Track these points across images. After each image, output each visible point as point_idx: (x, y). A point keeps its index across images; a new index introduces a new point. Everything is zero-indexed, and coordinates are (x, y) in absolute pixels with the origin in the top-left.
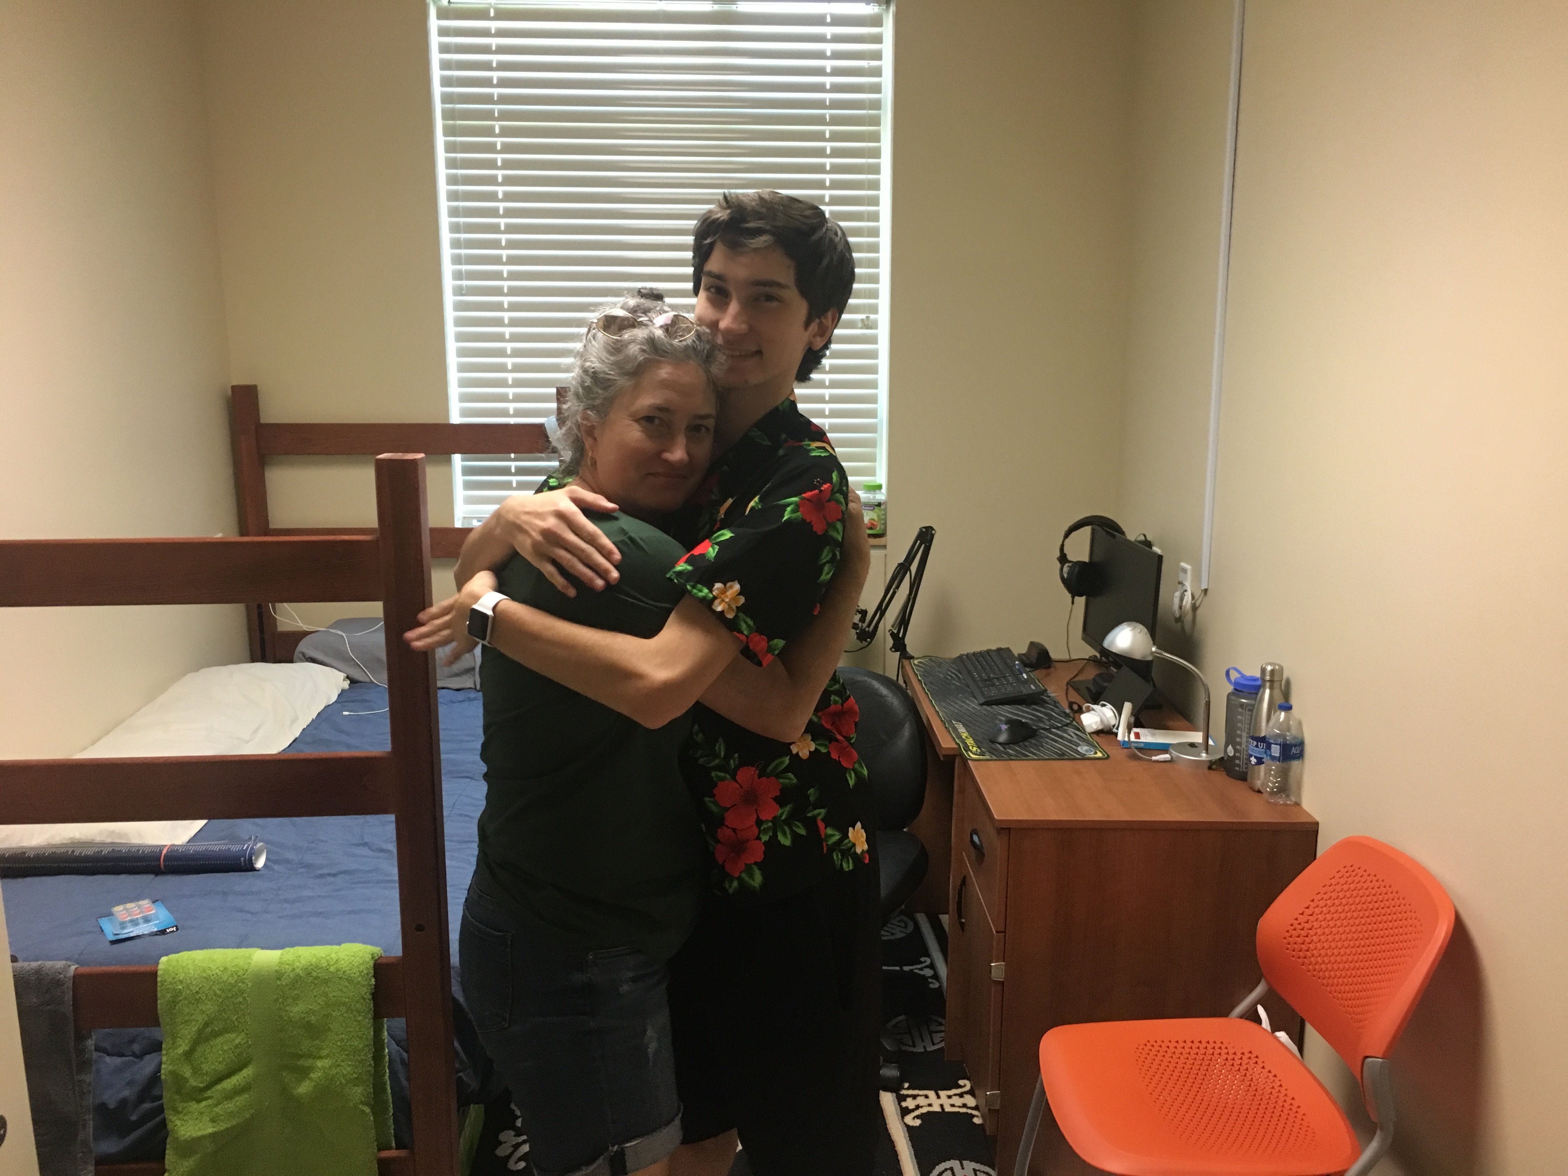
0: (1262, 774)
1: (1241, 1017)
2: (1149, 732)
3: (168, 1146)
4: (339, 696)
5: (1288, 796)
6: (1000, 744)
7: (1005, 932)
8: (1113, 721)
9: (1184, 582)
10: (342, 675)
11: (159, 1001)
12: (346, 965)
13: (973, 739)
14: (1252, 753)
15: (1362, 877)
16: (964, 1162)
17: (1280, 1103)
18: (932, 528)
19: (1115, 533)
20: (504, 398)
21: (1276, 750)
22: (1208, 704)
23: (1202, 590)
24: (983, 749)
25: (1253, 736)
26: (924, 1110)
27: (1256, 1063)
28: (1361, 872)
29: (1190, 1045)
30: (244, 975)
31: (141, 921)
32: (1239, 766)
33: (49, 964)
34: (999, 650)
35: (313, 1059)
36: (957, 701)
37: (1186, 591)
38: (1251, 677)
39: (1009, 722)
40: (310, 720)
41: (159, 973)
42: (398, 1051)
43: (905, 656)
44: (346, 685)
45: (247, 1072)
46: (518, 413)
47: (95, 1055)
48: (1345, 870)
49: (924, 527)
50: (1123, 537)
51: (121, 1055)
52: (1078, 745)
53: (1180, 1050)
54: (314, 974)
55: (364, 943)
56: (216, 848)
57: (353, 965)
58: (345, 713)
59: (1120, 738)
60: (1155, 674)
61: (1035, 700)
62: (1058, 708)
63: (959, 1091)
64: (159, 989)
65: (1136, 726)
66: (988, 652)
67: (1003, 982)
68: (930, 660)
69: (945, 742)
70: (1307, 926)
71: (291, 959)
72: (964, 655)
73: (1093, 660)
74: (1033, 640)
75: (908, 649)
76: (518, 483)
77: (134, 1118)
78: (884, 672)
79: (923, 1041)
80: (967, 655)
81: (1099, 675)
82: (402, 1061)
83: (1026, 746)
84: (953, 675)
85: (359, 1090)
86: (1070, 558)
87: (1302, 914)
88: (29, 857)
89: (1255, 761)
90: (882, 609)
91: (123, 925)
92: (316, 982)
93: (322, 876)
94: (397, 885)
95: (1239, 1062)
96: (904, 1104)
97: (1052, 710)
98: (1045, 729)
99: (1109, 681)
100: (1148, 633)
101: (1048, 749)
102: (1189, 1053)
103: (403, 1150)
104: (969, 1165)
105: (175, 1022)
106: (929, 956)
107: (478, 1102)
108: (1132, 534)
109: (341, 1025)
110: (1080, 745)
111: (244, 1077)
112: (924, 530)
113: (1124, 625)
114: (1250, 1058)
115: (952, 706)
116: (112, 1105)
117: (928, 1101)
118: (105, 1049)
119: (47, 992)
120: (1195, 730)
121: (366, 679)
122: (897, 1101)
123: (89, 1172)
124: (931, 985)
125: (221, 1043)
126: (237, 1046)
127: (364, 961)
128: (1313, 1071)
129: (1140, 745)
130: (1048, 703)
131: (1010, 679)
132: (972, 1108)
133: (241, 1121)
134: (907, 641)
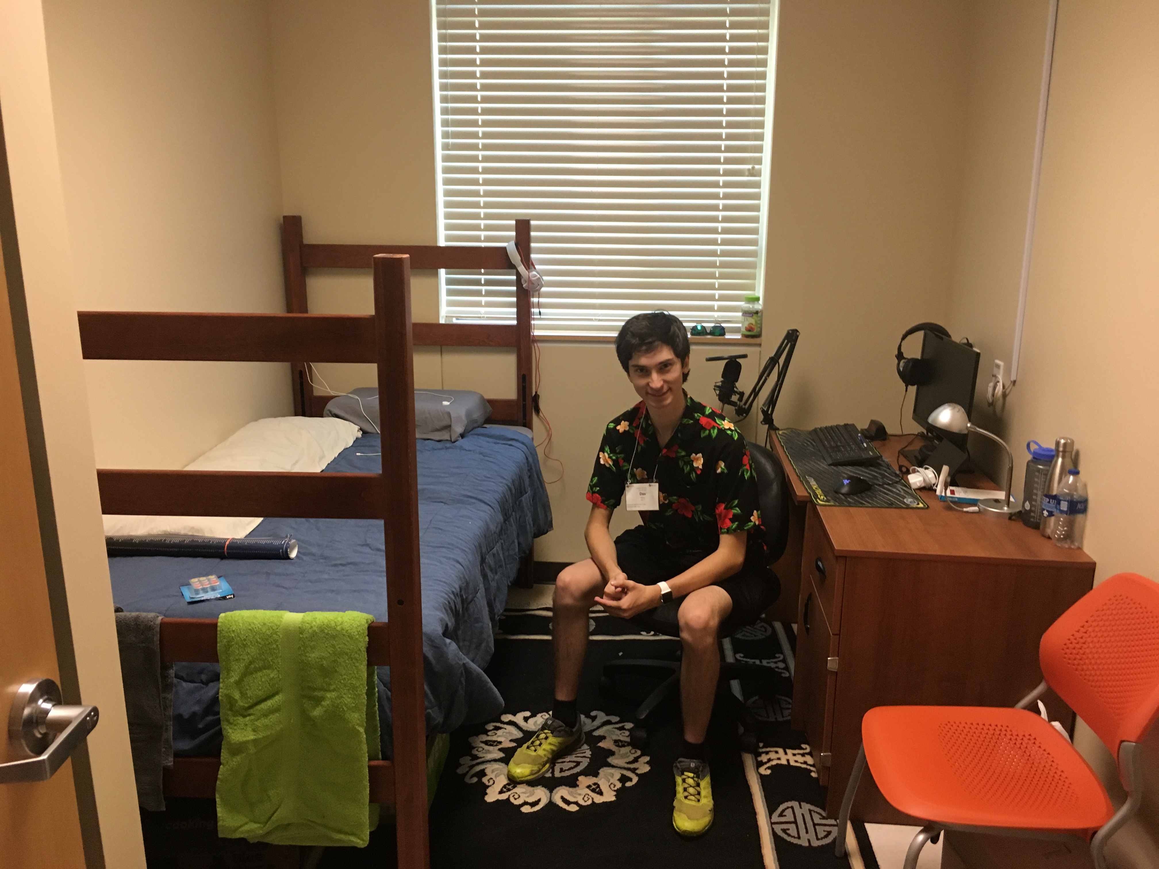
0: (1052, 525)
1: (1025, 708)
2: (962, 490)
3: (223, 746)
4: (354, 442)
5: (1072, 542)
6: (843, 494)
7: (839, 635)
8: (933, 481)
9: (997, 375)
10: (357, 428)
11: (218, 645)
12: (348, 626)
13: (822, 490)
14: (1044, 507)
15: (1128, 604)
16: (802, 803)
17: (1052, 774)
18: (797, 331)
19: (944, 337)
20: (477, 228)
21: (1064, 506)
22: (1011, 469)
23: (1011, 382)
24: (828, 498)
25: (1046, 494)
26: (774, 763)
27: (1034, 743)
28: (1128, 601)
29: (982, 726)
30: (277, 629)
31: (209, 590)
32: (1034, 517)
33: (143, 614)
34: (846, 425)
35: (324, 691)
36: (811, 462)
37: (998, 382)
38: (1047, 448)
39: (851, 478)
40: (333, 458)
41: (219, 624)
42: (385, 690)
43: (772, 427)
44: (359, 434)
45: (277, 698)
46: (488, 239)
47: (175, 680)
48: (1115, 598)
49: (791, 330)
50: (949, 339)
51: (192, 681)
52: (904, 497)
53: (973, 730)
54: (326, 631)
55: (361, 611)
56: (264, 542)
57: (353, 626)
58: (358, 454)
59: (938, 493)
60: (969, 445)
61: (873, 463)
62: (889, 469)
63: (801, 752)
64: (218, 636)
65: (952, 484)
66: (837, 427)
67: (837, 673)
68: (792, 431)
69: (800, 491)
70: (1082, 641)
71: (310, 620)
72: (818, 428)
73: (921, 435)
74: (873, 419)
75: (775, 423)
76: (486, 291)
77: (200, 726)
78: (756, 441)
79: (775, 714)
80: (821, 429)
81: (925, 446)
82: (388, 698)
83: (862, 497)
84: (809, 443)
85: (356, 715)
86: (905, 355)
87: (1078, 631)
88: (135, 542)
89: (1047, 513)
90: (755, 392)
91: (197, 592)
92: (327, 637)
93: (336, 565)
94: (385, 574)
95: (1020, 742)
96: (759, 759)
97: (886, 471)
98: (879, 485)
99: (932, 451)
100: (965, 413)
101: (880, 500)
102: (981, 733)
103: (387, 761)
104: (806, 806)
105: (229, 660)
106: (782, 653)
107: (443, 732)
108: (957, 337)
109: (344, 669)
110: (906, 497)
111: (276, 702)
112: (790, 332)
113: (946, 406)
114: (1029, 739)
115: (806, 465)
116: (186, 716)
117: (777, 756)
118: (182, 677)
119: (142, 634)
120: (1000, 489)
121: (374, 431)
122: (754, 758)
123: (170, 762)
124: (783, 675)
125: (261, 677)
126: (272, 679)
127: (361, 624)
128: (1081, 753)
129: (954, 500)
130: (882, 466)
131: (853, 447)
132: (811, 765)
133: (273, 732)
134: (774, 416)
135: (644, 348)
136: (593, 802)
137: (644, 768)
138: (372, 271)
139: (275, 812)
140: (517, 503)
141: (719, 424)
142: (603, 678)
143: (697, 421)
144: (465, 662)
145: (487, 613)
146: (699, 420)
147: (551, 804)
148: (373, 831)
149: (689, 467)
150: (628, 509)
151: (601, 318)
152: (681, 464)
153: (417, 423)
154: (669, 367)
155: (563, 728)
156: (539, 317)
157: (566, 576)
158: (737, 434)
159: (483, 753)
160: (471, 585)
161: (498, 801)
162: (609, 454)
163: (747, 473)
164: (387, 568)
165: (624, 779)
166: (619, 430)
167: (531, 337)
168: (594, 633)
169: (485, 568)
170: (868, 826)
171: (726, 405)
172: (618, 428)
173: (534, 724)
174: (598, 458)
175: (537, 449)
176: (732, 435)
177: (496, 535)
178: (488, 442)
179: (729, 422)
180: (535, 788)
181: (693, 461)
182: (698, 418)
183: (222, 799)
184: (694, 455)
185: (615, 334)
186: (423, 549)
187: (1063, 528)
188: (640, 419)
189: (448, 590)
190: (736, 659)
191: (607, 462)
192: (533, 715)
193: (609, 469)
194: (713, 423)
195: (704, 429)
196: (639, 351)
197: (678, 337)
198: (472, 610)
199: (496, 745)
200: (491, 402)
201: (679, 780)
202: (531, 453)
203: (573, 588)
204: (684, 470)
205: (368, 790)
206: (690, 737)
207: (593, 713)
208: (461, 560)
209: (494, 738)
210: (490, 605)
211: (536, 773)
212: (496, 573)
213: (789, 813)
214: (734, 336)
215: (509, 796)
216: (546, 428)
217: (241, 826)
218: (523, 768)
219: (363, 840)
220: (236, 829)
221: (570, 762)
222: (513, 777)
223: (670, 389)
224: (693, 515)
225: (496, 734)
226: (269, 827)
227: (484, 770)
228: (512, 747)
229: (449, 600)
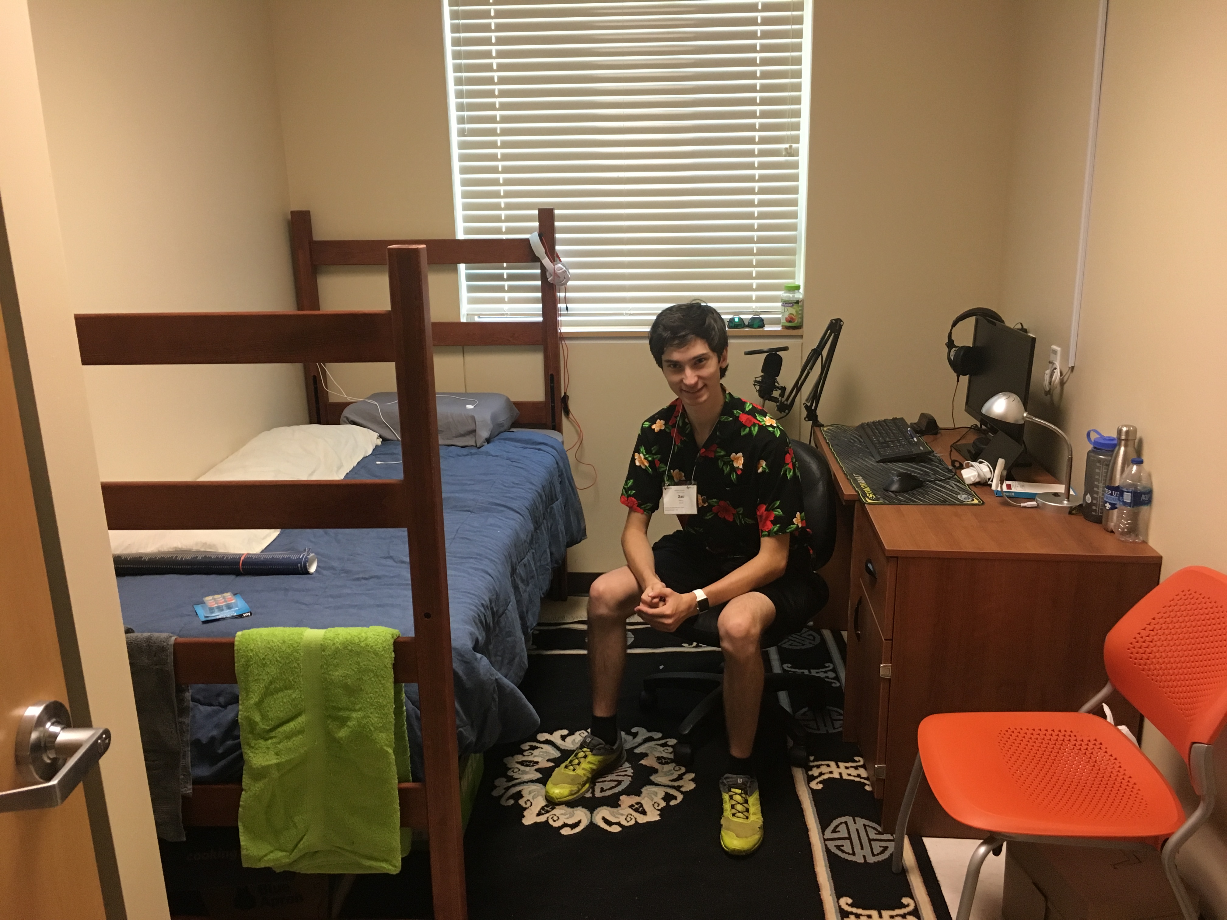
0: (1115, 518)
1: (1089, 712)
2: (1019, 484)
3: (244, 772)
4: (373, 450)
5: (1137, 535)
6: (892, 492)
7: (892, 640)
8: (988, 475)
9: (1054, 362)
10: (376, 435)
11: (236, 665)
12: (372, 642)
13: (870, 488)
14: (1106, 500)
15: (1197, 599)
16: (856, 818)
17: (1119, 780)
18: (840, 320)
19: (997, 322)
20: (498, 219)
21: (1127, 497)
22: (1071, 460)
23: (1069, 367)
24: (878, 496)
25: (1108, 486)
26: (826, 777)
27: (1100, 748)
28: (1197, 595)
29: (1044, 732)
30: (298, 646)
31: (224, 608)
32: (1095, 511)
33: (156, 635)
34: (894, 419)
35: (349, 711)
36: (858, 459)
37: (1055, 369)
38: (1109, 437)
39: (900, 475)
40: (352, 467)
41: (236, 643)
42: (413, 709)
43: (816, 424)
44: (379, 442)
45: (301, 719)
46: (509, 231)
47: (192, 704)
48: (1184, 593)
50: (1002, 324)
51: (211, 705)
52: (958, 494)
53: (1036, 736)
54: (350, 648)
55: (386, 626)
56: (281, 557)
57: (378, 642)
58: (378, 463)
59: (993, 488)
60: (1026, 437)
61: (924, 458)
62: (941, 464)
63: (854, 764)
64: (236, 655)
65: (1008, 478)
66: (885, 421)
67: (890, 679)
68: (837, 427)
69: (847, 490)
70: (1149, 639)
71: (332, 636)
72: (865, 423)
73: (974, 428)
74: (924, 412)
75: (819, 419)
76: (509, 287)
77: (220, 751)
78: (800, 439)
79: (826, 726)
80: (868, 424)
81: (977, 439)
82: (417, 717)
83: (913, 494)
84: (856, 440)
85: (383, 735)
86: (956, 344)
87: (1144, 629)
88: (144, 560)
89: (1110, 506)
90: (798, 387)
91: (211, 610)
92: (351, 653)
93: (358, 579)
94: (410, 587)
95: (1086, 747)
96: (810, 773)
97: (938, 467)
98: (931, 481)
99: (986, 444)
100: (1021, 402)
101: (933, 497)
102: (1044, 739)
103: (417, 783)
104: (861, 822)
105: (248, 680)
106: (831, 661)
107: (475, 752)
108: (1011, 322)
109: (370, 686)
110: (960, 494)
111: (299, 723)
112: (834, 321)
113: (1000, 395)
114: (1095, 744)
115: (854, 463)
116: (204, 741)
117: (829, 769)
118: (199, 700)
119: (155, 656)
120: (1058, 482)
121: (395, 439)
122: (805, 771)
123: (188, 789)
124: (833, 685)
125: (282, 697)
126: (293, 700)
127: (386, 639)
128: (1149, 757)
129: (1010, 494)
130: (933, 461)
131: (903, 442)
132: (864, 779)
133: (297, 755)
134: (818, 412)
135: (676, 342)
136: (636, 822)
137: (689, 786)
138: (387, 267)
139: (301, 839)
140: (548, 510)
141: (759, 421)
142: (643, 693)
143: (737, 418)
144: (497, 677)
145: (520, 626)
146: (738, 417)
147: (592, 825)
148: (405, 857)
149: (729, 467)
150: (666, 513)
151: (632, 312)
152: (720, 464)
153: (439, 428)
154: (704, 362)
155: (602, 746)
156: (566, 312)
157: (599, 586)
158: (779, 431)
159: (519, 774)
160: (502, 597)
161: (536, 823)
162: (644, 455)
163: (789, 473)
164: (412, 580)
165: (668, 798)
166: (654, 429)
167: (558, 334)
168: (632, 646)
169: (517, 580)
170: (927, 841)
171: (767, 401)
172: (654, 427)
173: (572, 742)
174: (633, 460)
175: (568, 453)
176: (774, 432)
177: (526, 544)
178: (516, 447)
179: (772, 418)
180: (575, 809)
181: (733, 461)
182: (737, 415)
183: (244, 826)
184: (734, 454)
185: (648, 329)
186: (450, 559)
187: (1127, 521)
188: (676, 417)
189: (477, 601)
190: (784, 669)
191: (643, 463)
192: (571, 733)
193: (645, 470)
194: (754, 420)
195: (745, 427)
196: (671, 345)
197: (714, 329)
198: (504, 623)
199: (533, 766)
200: (518, 405)
201: (726, 797)
202: (561, 457)
203: (608, 597)
204: (724, 471)
205: (399, 814)
206: (736, 752)
207: (634, 730)
208: (490, 571)
209: (530, 758)
210: (522, 618)
211: (575, 793)
212: (528, 584)
213: (842, 828)
214: (772, 327)
215: (548, 818)
216: (577, 431)
217: (266, 855)
218: (561, 788)
219: (395, 866)
220: (260, 859)
221: (611, 781)
222: (552, 798)
223: (705, 385)
224: (734, 519)
225: (532, 754)
226: (295, 855)
227: (520, 791)
228: (550, 767)
229: (479, 613)
